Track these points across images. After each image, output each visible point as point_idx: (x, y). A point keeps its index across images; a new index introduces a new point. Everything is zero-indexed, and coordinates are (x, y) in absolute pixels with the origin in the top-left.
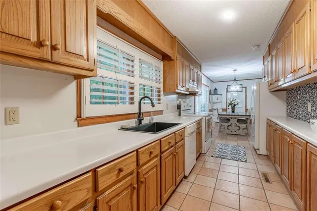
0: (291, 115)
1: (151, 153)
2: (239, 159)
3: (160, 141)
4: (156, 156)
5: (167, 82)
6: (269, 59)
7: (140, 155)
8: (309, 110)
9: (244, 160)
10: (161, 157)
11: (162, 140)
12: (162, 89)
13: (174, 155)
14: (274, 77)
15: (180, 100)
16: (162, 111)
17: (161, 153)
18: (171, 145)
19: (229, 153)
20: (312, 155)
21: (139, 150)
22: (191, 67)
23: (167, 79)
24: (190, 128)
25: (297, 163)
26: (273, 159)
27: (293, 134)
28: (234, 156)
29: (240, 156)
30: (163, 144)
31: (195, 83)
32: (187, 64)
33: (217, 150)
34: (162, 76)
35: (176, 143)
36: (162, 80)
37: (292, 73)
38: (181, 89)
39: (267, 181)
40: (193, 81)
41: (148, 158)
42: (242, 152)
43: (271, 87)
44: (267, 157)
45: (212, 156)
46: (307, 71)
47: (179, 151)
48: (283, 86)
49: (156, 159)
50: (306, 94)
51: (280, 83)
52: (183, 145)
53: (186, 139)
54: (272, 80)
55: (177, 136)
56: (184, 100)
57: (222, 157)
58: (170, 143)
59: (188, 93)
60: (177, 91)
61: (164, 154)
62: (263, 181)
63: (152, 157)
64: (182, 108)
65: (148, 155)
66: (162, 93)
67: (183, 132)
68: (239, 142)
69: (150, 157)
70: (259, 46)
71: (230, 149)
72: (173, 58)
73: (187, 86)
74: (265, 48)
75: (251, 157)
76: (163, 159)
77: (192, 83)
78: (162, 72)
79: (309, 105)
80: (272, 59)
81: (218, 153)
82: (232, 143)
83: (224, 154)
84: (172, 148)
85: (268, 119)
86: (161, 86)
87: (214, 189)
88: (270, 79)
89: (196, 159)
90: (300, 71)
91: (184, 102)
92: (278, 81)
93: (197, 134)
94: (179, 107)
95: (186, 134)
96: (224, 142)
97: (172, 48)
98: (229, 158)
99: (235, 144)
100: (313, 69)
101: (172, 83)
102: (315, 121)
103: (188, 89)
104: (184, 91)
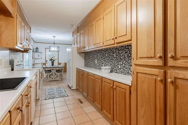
2: (63, 96)
6: (78, 34)
8: (96, 63)
9: (67, 96)
14: (82, 45)
19: (56, 93)
26: (81, 90)
27: (94, 74)
28: (60, 94)
29: (64, 94)
32: (23, 24)
33: (47, 94)
38: (19, 47)
39: (81, 102)
40: (27, 40)
42: (63, 91)
43: (79, 51)
44: (77, 90)
45: (45, 99)
46: (102, 45)
50: (95, 55)
51: (86, 49)
54: (80, 47)
57: (52, 98)
58: (27, 95)
59: (23, 50)
60: (16, 47)
62: (80, 104)
64: (16, 63)
67: (31, 84)
68: (59, 85)
70: (73, 26)
71: (55, 91)
72: (13, 15)
73: (23, 44)
75: (68, 92)
77: (26, 41)
79: (96, 60)
80: (80, 35)
81: (49, 96)
82: (54, 87)
83: (53, 95)
85: (77, 68)
87: (57, 121)
88: (78, 46)
90: (98, 44)
92: (84, 47)
94: (12, 63)
96: (49, 87)
98: (58, 97)
99: (57, 87)
100: (104, 45)
101: (11, 39)
102: (104, 67)
103: (23, 46)
104: (21, 48)
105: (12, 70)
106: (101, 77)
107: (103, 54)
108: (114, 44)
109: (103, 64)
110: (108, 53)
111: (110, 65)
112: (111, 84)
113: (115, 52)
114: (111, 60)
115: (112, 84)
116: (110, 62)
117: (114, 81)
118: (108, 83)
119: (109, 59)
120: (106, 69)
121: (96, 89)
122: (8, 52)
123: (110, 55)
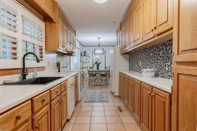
0: (131, 69)
1: (43, 101)
2: (104, 101)
3: (50, 90)
4: (47, 104)
5: (49, 42)
6: (121, 32)
7: (35, 103)
8: (140, 65)
9: (107, 101)
10: (50, 104)
11: (51, 90)
12: (44, 48)
13: (60, 102)
14: (124, 44)
15: (59, 58)
16: (44, 67)
17: (51, 101)
18: (58, 94)
19: (97, 98)
20: (144, 88)
21: (33, 99)
22: (69, 31)
23: (49, 39)
24: (71, 80)
25: (136, 96)
26: (123, 97)
27: (134, 79)
28: (100, 99)
29: (104, 99)
30: (53, 93)
31: (72, 45)
32: (65, 28)
33: (89, 97)
34: (44, 35)
35: (61, 93)
36: (44, 39)
37: (134, 42)
38: (61, 49)
39: (121, 111)
40: (70, 43)
41: (41, 106)
42: (105, 96)
43: (121, 51)
44: (119, 97)
45: (86, 102)
46: (141, 41)
47: (64, 98)
48: (128, 50)
49: (47, 107)
50: (139, 55)
51: (127, 49)
52: (66, 94)
53: (68, 89)
54: (122, 46)
55: (62, 86)
56: (62, 59)
57: (93, 101)
58: (57, 92)
59: (66, 53)
60: (58, 50)
61: (53, 102)
62: (119, 112)
63: (44, 105)
64: (61, 65)
65: (41, 102)
66: (44, 51)
67: (66, 83)
68: (102, 89)
69: (42, 105)
70: (115, 23)
71: (97, 95)
72: (54, 20)
73: (66, 47)
74: (118, 25)
75: (110, 98)
76: (52, 106)
77: (70, 45)
78: (44, 32)
79: (140, 62)
80: (122, 33)
81: (90, 99)
82: (98, 91)
83: (94, 99)
84: (59, 97)
85: (120, 72)
86: (43, 45)
87: (90, 124)
88: (121, 46)
89: (74, 105)
91: (62, 60)
92: (126, 47)
93: (75, 85)
94: (58, 65)
95: (68, 85)
96: (92, 91)
97: (54, 11)
98: (97, 101)
99: (100, 91)
100: (144, 40)
101: (54, 43)
102: (145, 70)
103: (66, 49)
104: (63, 51)
105: (59, 71)
106: (140, 81)
107: (148, 53)
108: (155, 37)
109: (147, 66)
110: (153, 52)
111: (155, 67)
112: (149, 90)
113: (162, 49)
114: (156, 60)
115: (151, 90)
116: (155, 63)
117: (152, 87)
118: (147, 89)
119: (154, 60)
120: (147, 72)
121: (135, 97)
122: (55, 55)
123: (155, 54)
